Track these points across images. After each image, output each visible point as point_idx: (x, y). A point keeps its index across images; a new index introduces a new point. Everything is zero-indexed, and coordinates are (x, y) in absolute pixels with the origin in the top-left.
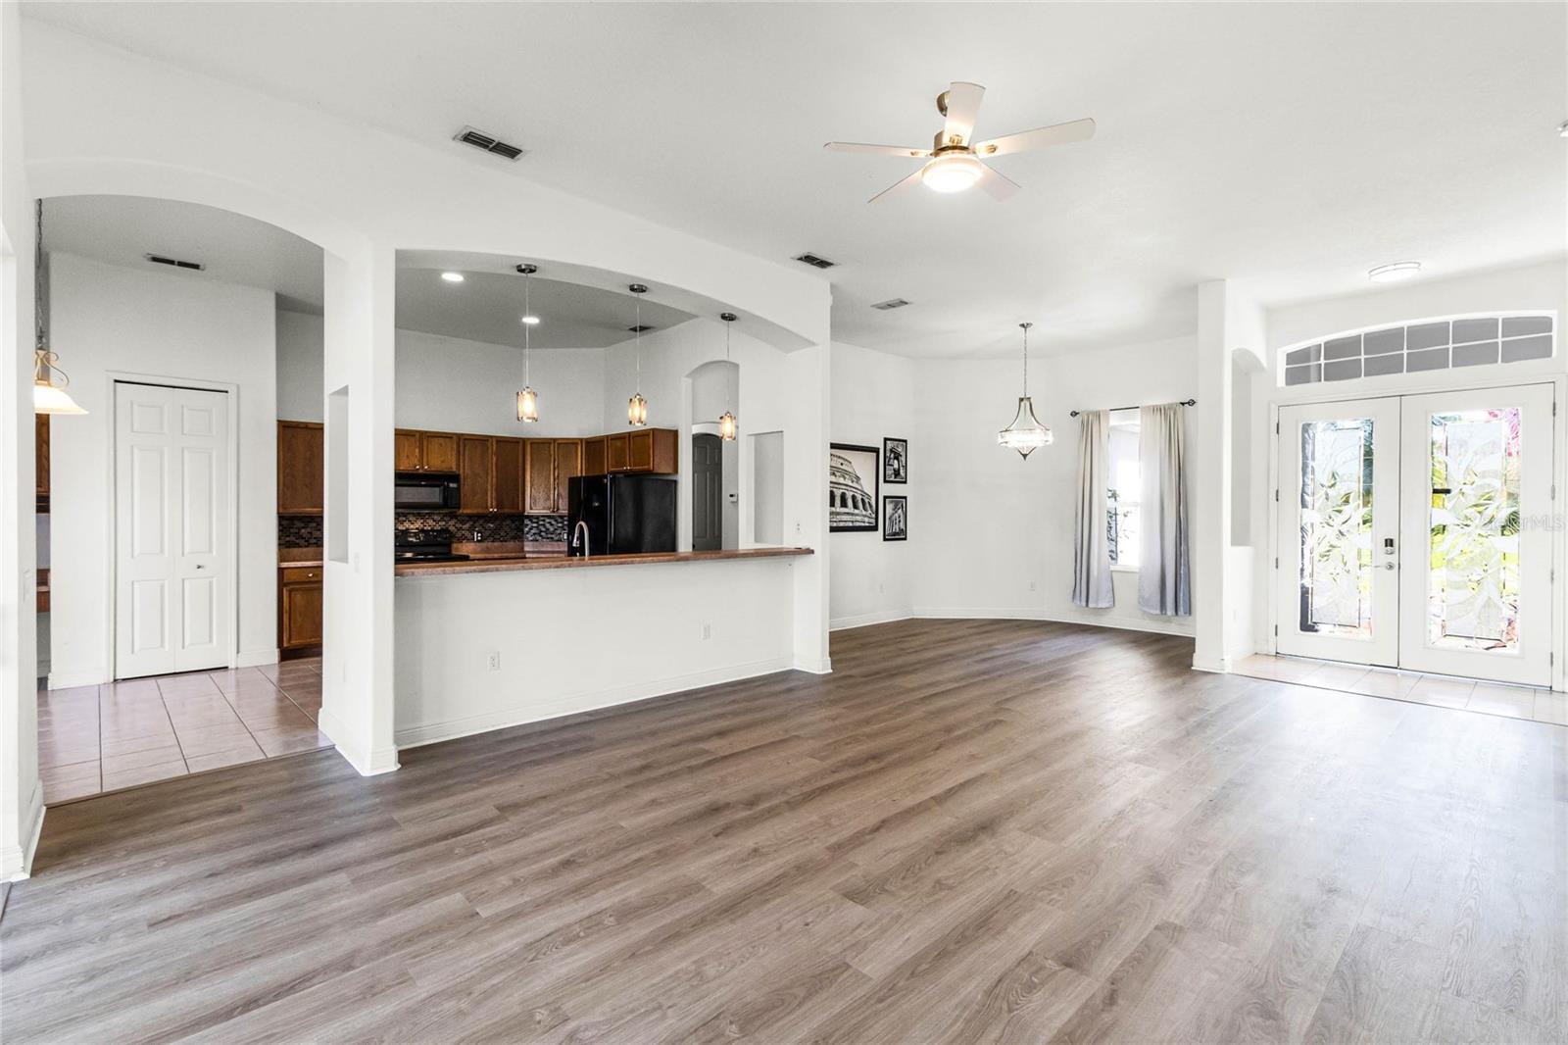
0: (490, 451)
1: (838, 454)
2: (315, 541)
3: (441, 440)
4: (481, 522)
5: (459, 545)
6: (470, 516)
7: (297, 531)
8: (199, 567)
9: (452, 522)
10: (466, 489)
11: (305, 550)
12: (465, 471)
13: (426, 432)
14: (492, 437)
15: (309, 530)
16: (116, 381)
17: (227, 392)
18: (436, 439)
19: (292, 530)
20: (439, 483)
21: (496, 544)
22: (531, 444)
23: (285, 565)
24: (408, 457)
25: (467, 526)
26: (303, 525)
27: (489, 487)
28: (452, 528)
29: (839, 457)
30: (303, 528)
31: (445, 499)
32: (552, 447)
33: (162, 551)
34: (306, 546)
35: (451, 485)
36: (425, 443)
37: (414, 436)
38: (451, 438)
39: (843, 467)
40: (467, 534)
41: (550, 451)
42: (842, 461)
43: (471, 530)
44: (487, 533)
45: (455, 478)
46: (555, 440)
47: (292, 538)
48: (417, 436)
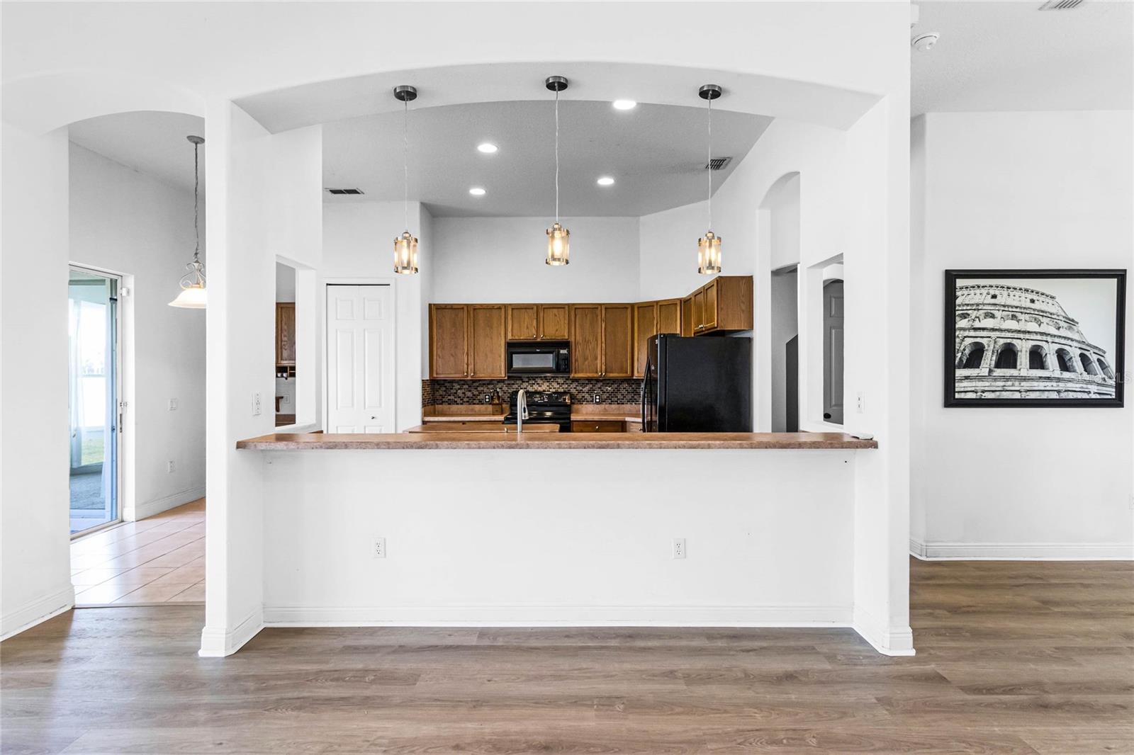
0: (599, 317)
1: (1024, 287)
2: (467, 400)
3: (555, 311)
4: (599, 385)
5: (580, 406)
6: (589, 380)
7: (455, 391)
8: (373, 418)
9: (574, 385)
10: (578, 354)
11: (460, 406)
12: (576, 337)
13: (542, 305)
14: (601, 305)
15: (463, 391)
16: (327, 284)
17: (389, 285)
18: (551, 310)
19: (452, 391)
20: (551, 350)
21: (613, 406)
22: (638, 308)
23: (427, 419)
24: (527, 328)
25: (586, 389)
26: (459, 387)
27: (599, 352)
28: (573, 391)
29: (1027, 290)
30: (459, 389)
31: (558, 365)
32: (655, 310)
33: (353, 405)
34: (462, 404)
35: (562, 352)
36: (542, 315)
37: (532, 308)
38: (564, 308)
39: (1037, 306)
40: (587, 396)
41: (653, 314)
42: (1030, 296)
43: (590, 392)
44: (605, 396)
45: (566, 344)
46: (657, 302)
47: (452, 397)
48: (535, 308)
